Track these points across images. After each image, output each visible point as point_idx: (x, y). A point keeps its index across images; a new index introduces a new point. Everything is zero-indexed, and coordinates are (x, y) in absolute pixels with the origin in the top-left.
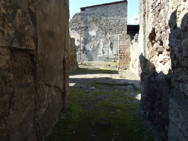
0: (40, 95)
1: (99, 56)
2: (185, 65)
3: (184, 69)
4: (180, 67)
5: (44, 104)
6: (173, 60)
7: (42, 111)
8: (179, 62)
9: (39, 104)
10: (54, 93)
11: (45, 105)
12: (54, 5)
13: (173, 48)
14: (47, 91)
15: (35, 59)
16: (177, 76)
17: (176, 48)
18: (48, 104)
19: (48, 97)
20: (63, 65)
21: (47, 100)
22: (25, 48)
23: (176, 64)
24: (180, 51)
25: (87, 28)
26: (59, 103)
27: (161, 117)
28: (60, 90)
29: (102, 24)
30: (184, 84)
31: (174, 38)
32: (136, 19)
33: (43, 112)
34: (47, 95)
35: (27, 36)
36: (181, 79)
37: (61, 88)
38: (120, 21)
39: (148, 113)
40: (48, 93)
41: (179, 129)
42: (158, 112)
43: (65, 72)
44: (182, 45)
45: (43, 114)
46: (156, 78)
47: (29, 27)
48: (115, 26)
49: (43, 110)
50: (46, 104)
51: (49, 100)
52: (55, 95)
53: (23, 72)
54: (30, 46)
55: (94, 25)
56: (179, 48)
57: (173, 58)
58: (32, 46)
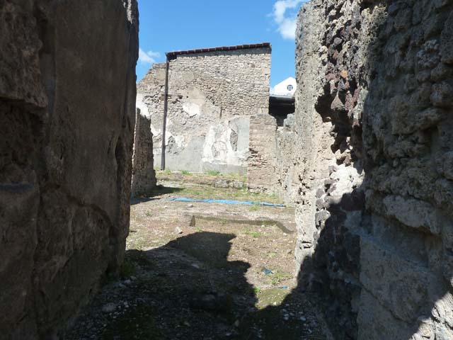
0: (54, 220)
1: (204, 160)
2: (396, 154)
3: (395, 164)
4: (384, 161)
5: (63, 247)
6: (370, 147)
7: (55, 263)
8: (382, 149)
9: (47, 245)
10: (91, 225)
11: (66, 247)
12: (102, 17)
13: (371, 120)
14: (73, 215)
15: (43, 131)
16: (378, 183)
17: (377, 118)
18: (72, 249)
19: (74, 229)
20: (118, 162)
21: (72, 239)
22: (20, 98)
23: (377, 156)
24: (386, 124)
25: (181, 98)
26: (103, 251)
27: (343, 281)
28: (107, 218)
29: (214, 92)
30: (395, 197)
31: (373, 99)
32: (290, 87)
33: (58, 264)
34: (72, 226)
35: (27, 71)
36: (387, 188)
37: (108, 213)
38: (254, 86)
39: (312, 276)
40: (74, 222)
41: (382, 303)
42: (336, 270)
43: (122, 178)
44: (389, 109)
45: (59, 271)
46: (331, 194)
47: (33, 50)
48: (242, 98)
49: (60, 261)
50: (69, 248)
51: (77, 238)
52: (94, 228)
53: (10, 156)
54: (34, 97)
55: (196, 91)
56: (383, 118)
57: (370, 142)
58: (40, 100)
